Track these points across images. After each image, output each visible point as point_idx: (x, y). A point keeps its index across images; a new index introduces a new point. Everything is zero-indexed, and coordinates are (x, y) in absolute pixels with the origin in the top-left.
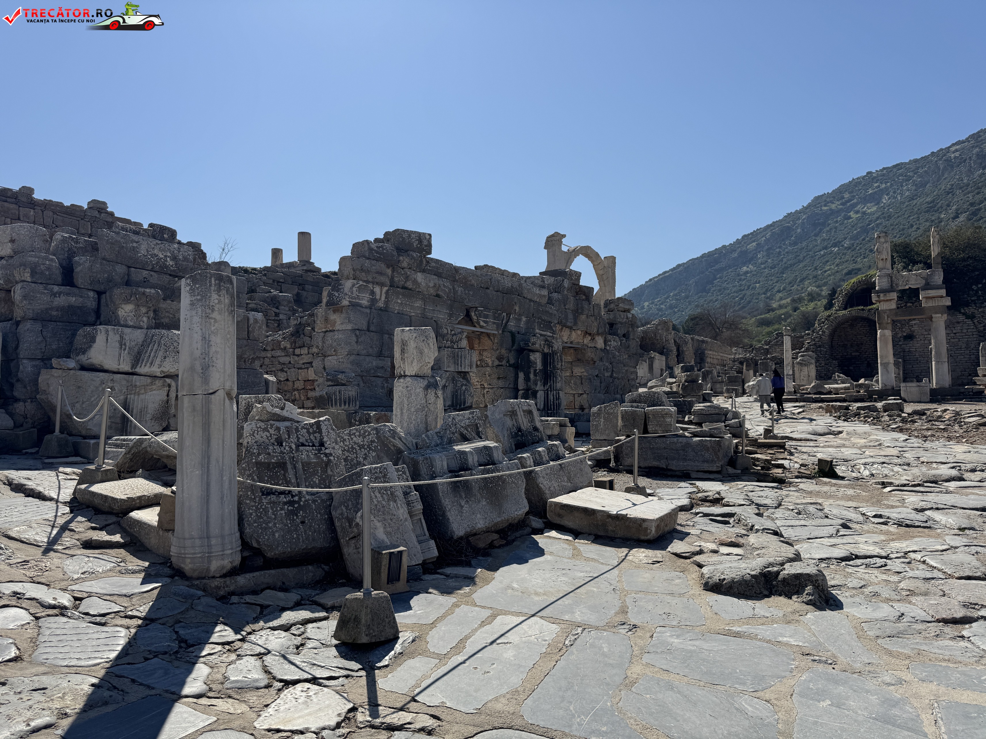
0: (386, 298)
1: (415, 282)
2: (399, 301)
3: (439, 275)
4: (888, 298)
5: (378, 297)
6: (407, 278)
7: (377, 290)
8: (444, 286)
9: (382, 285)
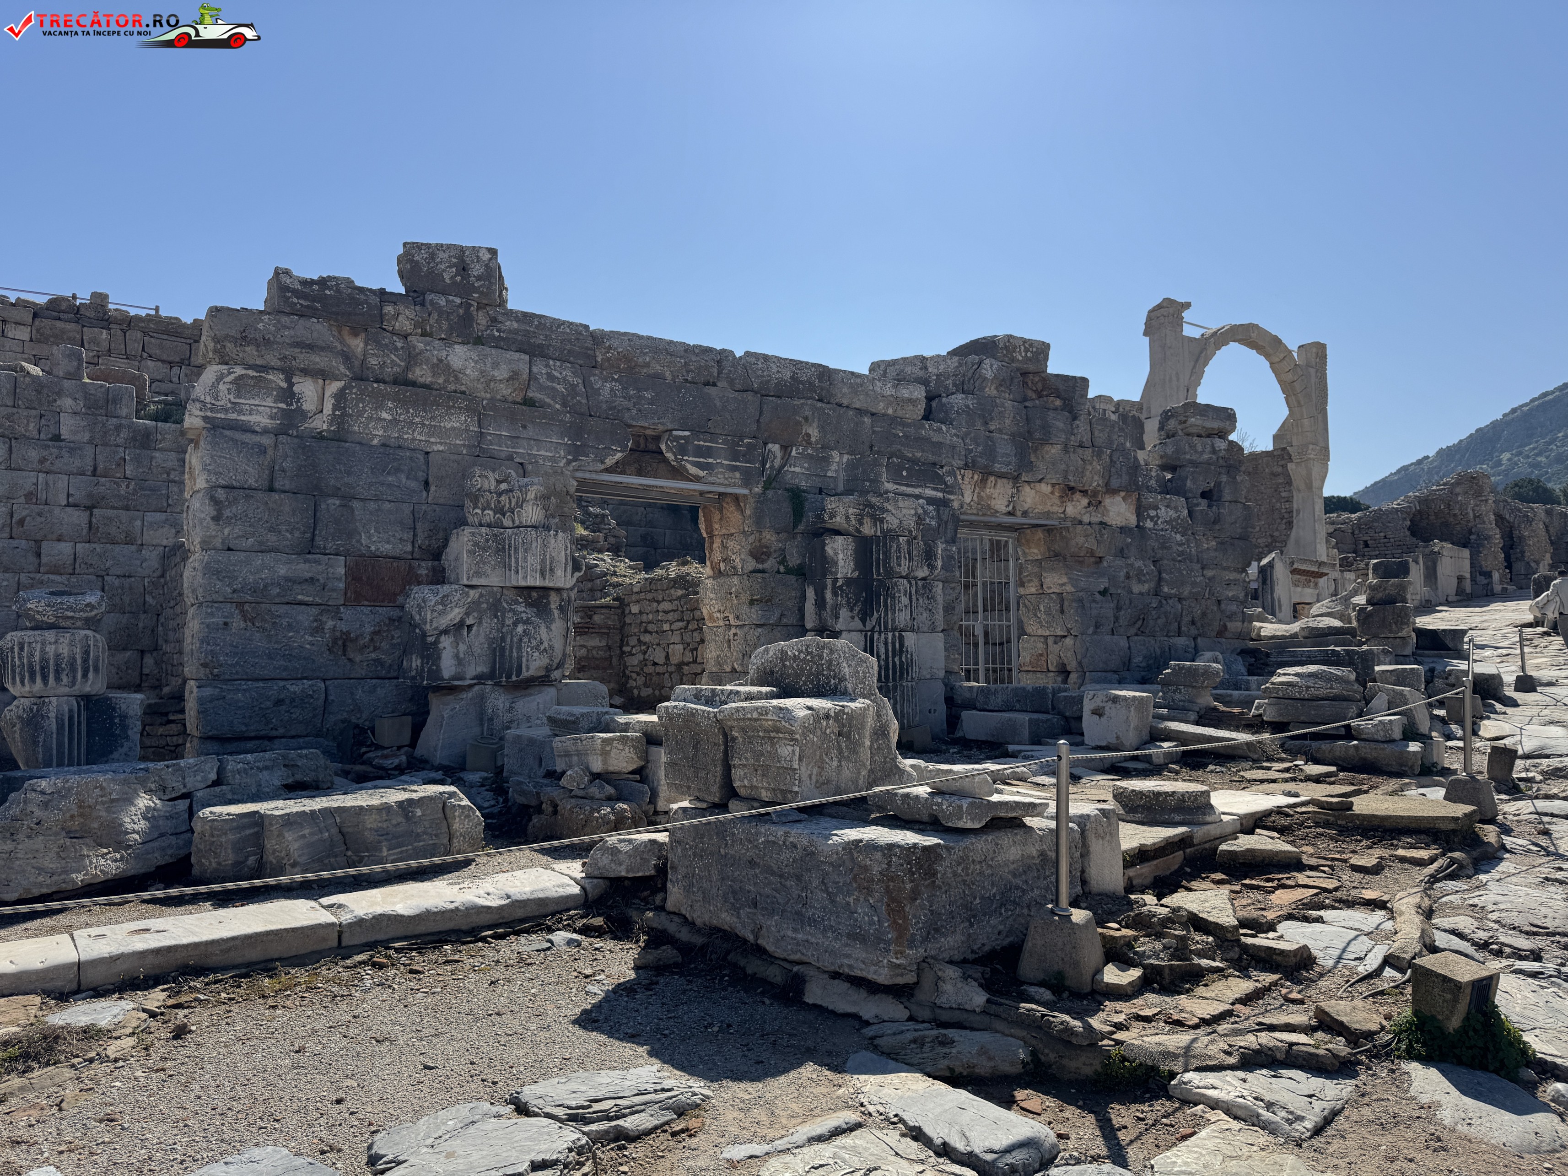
0: (335, 407)
1: (441, 367)
2: (385, 415)
3: (534, 351)
5: (309, 406)
6: (412, 358)
7: (307, 389)
8: (551, 377)
9: (323, 375)
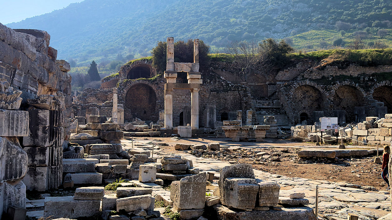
4: (173, 76)
